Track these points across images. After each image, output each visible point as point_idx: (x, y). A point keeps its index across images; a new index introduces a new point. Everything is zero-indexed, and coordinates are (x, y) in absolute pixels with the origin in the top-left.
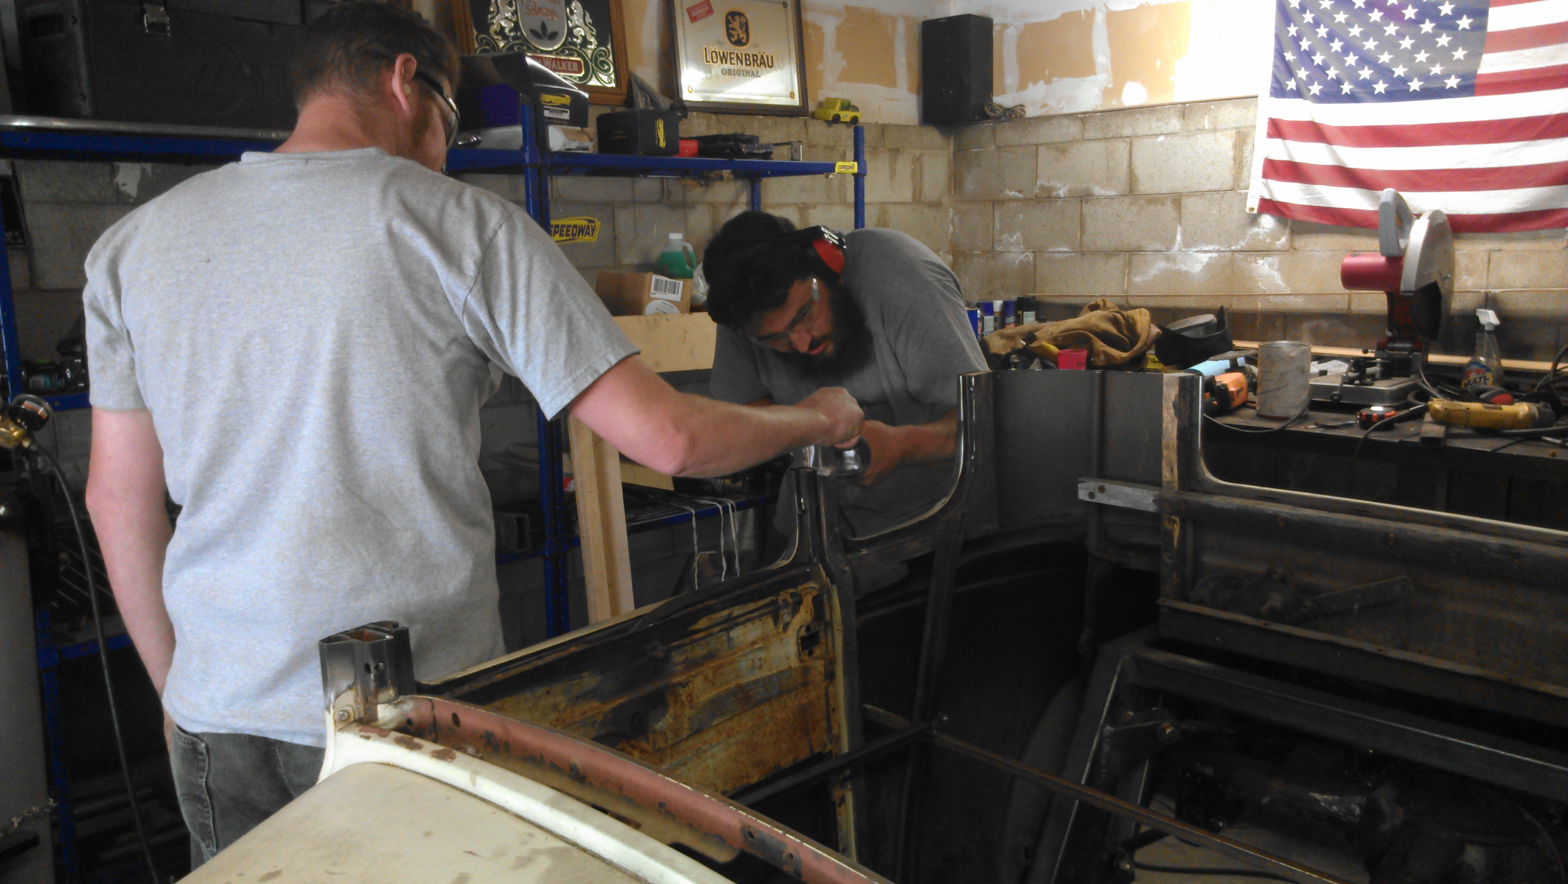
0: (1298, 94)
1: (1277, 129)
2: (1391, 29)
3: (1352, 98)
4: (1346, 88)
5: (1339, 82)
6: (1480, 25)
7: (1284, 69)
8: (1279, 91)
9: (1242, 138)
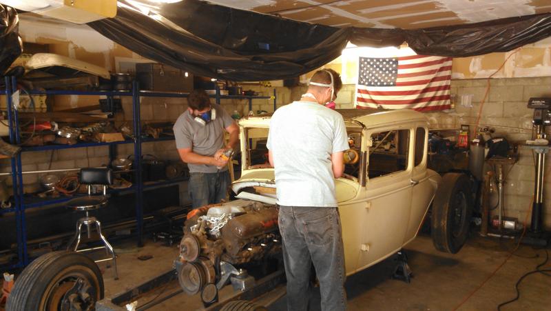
0: (363, 84)
1: (359, 91)
2: (381, 72)
3: (373, 86)
4: (372, 83)
5: (371, 82)
6: (396, 73)
7: (360, 79)
8: (360, 83)
9: (353, 93)
